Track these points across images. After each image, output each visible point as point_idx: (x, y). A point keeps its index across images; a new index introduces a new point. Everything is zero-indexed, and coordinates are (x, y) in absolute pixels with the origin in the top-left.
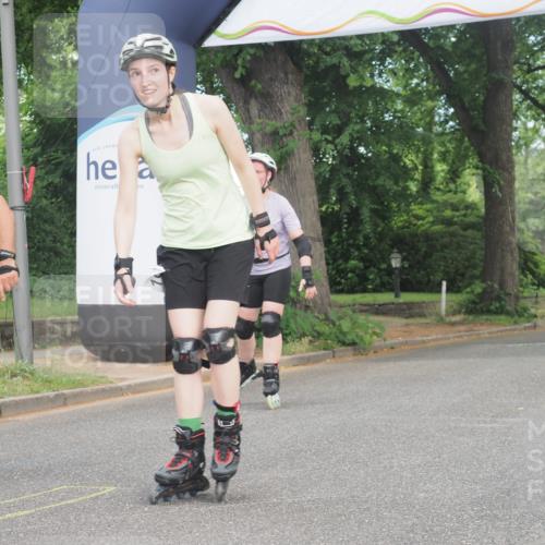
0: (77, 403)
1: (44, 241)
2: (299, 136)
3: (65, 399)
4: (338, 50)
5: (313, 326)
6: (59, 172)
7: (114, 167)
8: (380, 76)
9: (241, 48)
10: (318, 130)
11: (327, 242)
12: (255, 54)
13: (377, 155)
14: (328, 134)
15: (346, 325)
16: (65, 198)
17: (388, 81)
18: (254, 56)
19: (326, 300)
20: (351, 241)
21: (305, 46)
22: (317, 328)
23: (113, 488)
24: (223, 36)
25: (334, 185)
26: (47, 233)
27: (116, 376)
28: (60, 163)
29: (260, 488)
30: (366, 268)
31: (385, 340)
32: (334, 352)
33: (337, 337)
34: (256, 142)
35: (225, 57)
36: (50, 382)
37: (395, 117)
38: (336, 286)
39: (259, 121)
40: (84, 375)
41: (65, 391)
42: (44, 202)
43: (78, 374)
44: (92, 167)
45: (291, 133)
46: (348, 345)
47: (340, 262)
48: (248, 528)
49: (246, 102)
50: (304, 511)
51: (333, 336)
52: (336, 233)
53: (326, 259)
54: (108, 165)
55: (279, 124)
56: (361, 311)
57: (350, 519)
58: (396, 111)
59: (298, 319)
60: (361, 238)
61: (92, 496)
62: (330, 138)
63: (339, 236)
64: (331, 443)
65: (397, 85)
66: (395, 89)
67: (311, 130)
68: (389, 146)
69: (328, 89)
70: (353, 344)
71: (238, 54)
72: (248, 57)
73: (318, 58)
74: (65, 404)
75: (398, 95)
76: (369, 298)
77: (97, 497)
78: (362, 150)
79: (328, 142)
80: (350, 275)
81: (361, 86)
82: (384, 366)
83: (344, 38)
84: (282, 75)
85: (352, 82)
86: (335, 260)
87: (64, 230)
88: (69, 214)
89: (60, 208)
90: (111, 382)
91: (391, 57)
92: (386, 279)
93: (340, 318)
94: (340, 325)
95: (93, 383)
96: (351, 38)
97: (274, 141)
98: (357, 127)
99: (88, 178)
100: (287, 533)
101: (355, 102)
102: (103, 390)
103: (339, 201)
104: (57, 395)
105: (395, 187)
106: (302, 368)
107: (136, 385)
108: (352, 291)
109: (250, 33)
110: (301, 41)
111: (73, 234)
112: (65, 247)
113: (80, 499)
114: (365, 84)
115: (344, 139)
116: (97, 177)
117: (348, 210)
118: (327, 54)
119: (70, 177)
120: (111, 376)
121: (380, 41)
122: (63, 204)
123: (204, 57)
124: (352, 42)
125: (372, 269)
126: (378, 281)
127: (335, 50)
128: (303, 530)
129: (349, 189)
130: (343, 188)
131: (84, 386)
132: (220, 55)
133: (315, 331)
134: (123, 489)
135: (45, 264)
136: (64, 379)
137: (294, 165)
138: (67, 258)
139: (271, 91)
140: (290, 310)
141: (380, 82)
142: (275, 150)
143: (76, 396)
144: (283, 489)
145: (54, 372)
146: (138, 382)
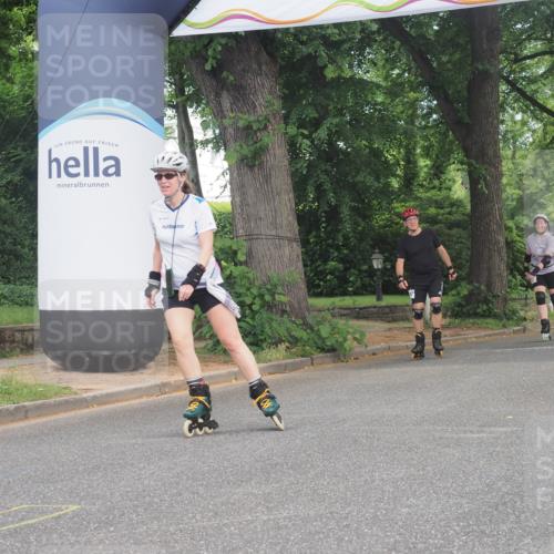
0: (39, 416)
2: (274, 130)
3: (27, 412)
4: (315, 39)
5: (288, 329)
6: (20, 170)
8: (359, 66)
9: (211, 38)
10: (294, 124)
11: (305, 243)
12: (226, 44)
13: (357, 151)
14: (306, 129)
15: (325, 331)
16: (25, 198)
17: (368, 72)
19: (303, 305)
20: (330, 241)
21: (280, 35)
22: (293, 333)
23: (75, 507)
24: (192, 25)
25: (311, 182)
26: (7, 235)
27: (80, 387)
28: (20, 160)
29: (234, 504)
30: (346, 269)
31: (366, 346)
32: (312, 360)
33: (315, 343)
34: (229, 137)
35: (195, 48)
36: (10, 394)
37: (376, 110)
38: (314, 289)
39: (231, 115)
40: (45, 386)
41: (26, 404)
42: (4, 202)
43: (40, 385)
44: (54, 165)
45: (266, 127)
46: (328, 351)
47: (319, 263)
48: (220, 547)
49: (218, 95)
50: (279, 528)
51: (311, 342)
52: (314, 233)
53: (303, 260)
54: (72, 163)
55: (252, 118)
56: (342, 315)
57: (328, 536)
58: (376, 104)
59: (274, 324)
60: (341, 238)
61: (56, 514)
62: (306, 132)
63: (318, 236)
64: (309, 455)
65: (378, 76)
66: (374, 80)
67: (286, 124)
68: (370, 140)
69: (304, 80)
70: (332, 350)
71: (209, 44)
72: (220, 48)
73: (294, 49)
74: (26, 417)
75: (378, 86)
76: (348, 301)
77: (59, 517)
78: (341, 144)
79: (305, 137)
80: (328, 277)
81: (339, 77)
82: (364, 373)
83: (321, 27)
84: (255, 66)
85: (330, 73)
86: (313, 262)
87: (24, 231)
88: (29, 215)
89: (20, 209)
90: (76, 393)
91: (370, 47)
92: (367, 280)
93: (319, 323)
94: (318, 330)
95: (56, 394)
96: (328, 26)
97: (247, 136)
98: (336, 121)
99: (50, 177)
101: (334, 94)
102: (67, 402)
103: (317, 199)
104: (17, 409)
105: (376, 184)
106: (278, 376)
107: (102, 396)
108: (331, 294)
109: (221, 21)
110: (275, 30)
111: (35, 236)
112: (26, 250)
113: (42, 519)
114: (343, 75)
115: (322, 133)
116: (59, 176)
117: (326, 209)
118: (302, 43)
119: (31, 175)
120: (75, 387)
121: (359, 29)
122: (24, 204)
123: (173, 47)
124: (329, 31)
125: (352, 270)
126: (359, 283)
127: (311, 39)
129: (327, 186)
130: (321, 185)
131: (47, 398)
132: (189, 45)
133: (291, 336)
134: (88, 508)
135: (5, 268)
136: (25, 390)
137: (269, 160)
138: (28, 261)
139: (244, 83)
140: (265, 314)
141: (360, 73)
142: (248, 146)
143: (38, 407)
144: (257, 506)
145: (14, 383)
146: (104, 392)
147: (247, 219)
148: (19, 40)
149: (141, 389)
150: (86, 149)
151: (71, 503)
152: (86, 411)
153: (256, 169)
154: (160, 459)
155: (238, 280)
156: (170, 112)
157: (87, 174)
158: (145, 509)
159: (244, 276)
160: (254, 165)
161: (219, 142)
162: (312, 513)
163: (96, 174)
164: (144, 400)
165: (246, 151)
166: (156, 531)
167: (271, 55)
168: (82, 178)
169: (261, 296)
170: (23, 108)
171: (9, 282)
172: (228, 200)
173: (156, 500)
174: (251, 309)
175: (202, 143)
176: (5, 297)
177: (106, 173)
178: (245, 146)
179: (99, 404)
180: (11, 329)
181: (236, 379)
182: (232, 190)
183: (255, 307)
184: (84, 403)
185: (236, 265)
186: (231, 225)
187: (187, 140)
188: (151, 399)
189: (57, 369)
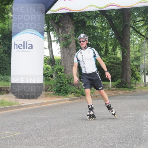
0: (10, 110)
1: (2, 65)
2: (72, 38)
3: (7, 109)
5: (75, 90)
6: (7, 47)
7: (22, 46)
8: (94, 23)
9: (57, 14)
12: (61, 16)
13: (93, 44)
18: (60, 17)
21: (74, 14)
22: (76, 91)
23: (19, 133)
24: (52, 11)
26: (3, 63)
27: (21, 103)
28: (7, 44)
29: (59, 134)
31: (94, 94)
32: (80, 97)
33: (81, 93)
34: (60, 40)
35: (53, 17)
36: (3, 104)
37: (98, 34)
39: (62, 34)
41: (7, 107)
42: (3, 55)
43: (11, 102)
44: (16, 46)
45: (70, 38)
48: (56, 144)
49: (58, 29)
54: (20, 45)
55: (67, 35)
58: (98, 32)
59: (71, 88)
61: (14, 135)
64: (79, 122)
65: (99, 25)
66: (98, 26)
67: (75, 37)
68: (97, 42)
69: (80, 26)
71: (56, 16)
72: (59, 17)
73: (78, 18)
74: (7, 110)
75: (99, 28)
77: (15, 135)
81: (89, 25)
83: (85, 12)
84: (68, 22)
87: (8, 62)
89: (7, 57)
91: (97, 18)
94: (82, 90)
95: (15, 104)
96: (87, 12)
97: (65, 40)
99: (15, 49)
100: (67, 146)
101: (88, 30)
102: (17, 106)
104: (5, 107)
106: (72, 101)
107: (26, 105)
109: (59, 10)
110: (74, 12)
111: (10, 64)
112: (8, 67)
113: (11, 136)
116: (17, 49)
118: (80, 16)
119: (10, 48)
120: (19, 103)
121: (95, 13)
122: (8, 55)
123: (47, 16)
127: (82, 15)
128: (71, 145)
132: (51, 16)
133: (75, 91)
134: (22, 133)
135: (2, 72)
136: (7, 103)
137: (71, 46)
138: (9, 70)
139: (65, 26)
140: (69, 85)
141: (94, 24)
142: (66, 42)
143: (10, 108)
144: (66, 134)
145: (4, 101)
146: (27, 104)
147: (65, 61)
148: (8, 14)
149: (36, 104)
150: (24, 42)
151: (18, 132)
152: (22, 109)
153: (67, 48)
154: (41, 122)
155: (62, 77)
156: (45, 33)
157: (24, 48)
158: (37, 134)
159: (63, 76)
160: (67, 47)
161: (58, 41)
162: (80, 136)
163: (26, 48)
164: (37, 106)
165: (65, 44)
166: (40, 140)
167: (72, 19)
168: (23, 49)
169: (68, 81)
170: (8, 31)
171: (3, 75)
172: (60, 56)
173: (40, 132)
174: (65, 84)
175: (54, 41)
176: (2, 79)
177: (29, 48)
178: (64, 42)
179: (25, 107)
180: (4, 87)
181: (61, 102)
182: (61, 54)
183: (66, 84)
184: (22, 107)
185: (61, 72)
186: (61, 62)
187: (50, 40)
188: (39, 106)
189: (15, 98)
